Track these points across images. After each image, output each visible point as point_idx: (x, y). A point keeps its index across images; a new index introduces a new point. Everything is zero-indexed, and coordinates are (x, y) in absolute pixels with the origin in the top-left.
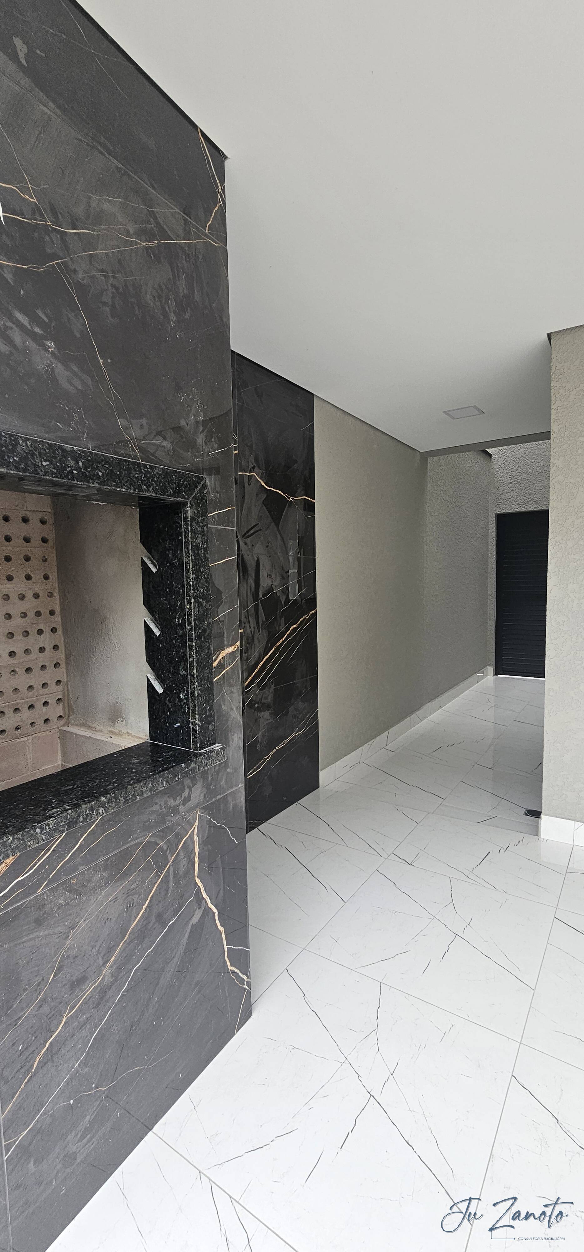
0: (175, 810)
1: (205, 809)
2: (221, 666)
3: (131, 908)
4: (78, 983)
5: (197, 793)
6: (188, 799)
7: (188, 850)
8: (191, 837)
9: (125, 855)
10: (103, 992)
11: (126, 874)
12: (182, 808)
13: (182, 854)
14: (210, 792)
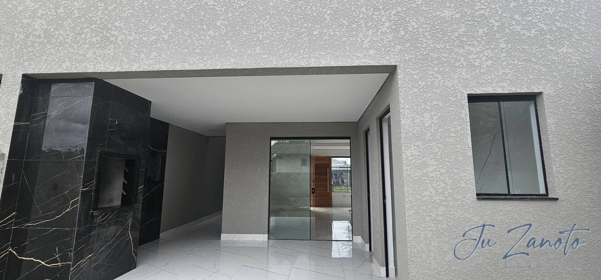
0: (127, 216)
1: (133, 217)
2: (139, 190)
3: (117, 232)
4: (107, 241)
5: (131, 214)
6: (130, 214)
7: (128, 224)
8: (129, 222)
9: (118, 221)
10: (110, 245)
11: (117, 225)
12: (128, 216)
13: (127, 225)
14: (134, 214)
